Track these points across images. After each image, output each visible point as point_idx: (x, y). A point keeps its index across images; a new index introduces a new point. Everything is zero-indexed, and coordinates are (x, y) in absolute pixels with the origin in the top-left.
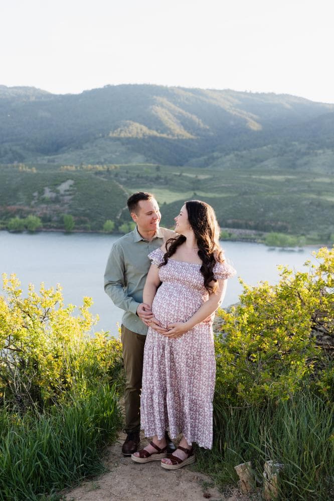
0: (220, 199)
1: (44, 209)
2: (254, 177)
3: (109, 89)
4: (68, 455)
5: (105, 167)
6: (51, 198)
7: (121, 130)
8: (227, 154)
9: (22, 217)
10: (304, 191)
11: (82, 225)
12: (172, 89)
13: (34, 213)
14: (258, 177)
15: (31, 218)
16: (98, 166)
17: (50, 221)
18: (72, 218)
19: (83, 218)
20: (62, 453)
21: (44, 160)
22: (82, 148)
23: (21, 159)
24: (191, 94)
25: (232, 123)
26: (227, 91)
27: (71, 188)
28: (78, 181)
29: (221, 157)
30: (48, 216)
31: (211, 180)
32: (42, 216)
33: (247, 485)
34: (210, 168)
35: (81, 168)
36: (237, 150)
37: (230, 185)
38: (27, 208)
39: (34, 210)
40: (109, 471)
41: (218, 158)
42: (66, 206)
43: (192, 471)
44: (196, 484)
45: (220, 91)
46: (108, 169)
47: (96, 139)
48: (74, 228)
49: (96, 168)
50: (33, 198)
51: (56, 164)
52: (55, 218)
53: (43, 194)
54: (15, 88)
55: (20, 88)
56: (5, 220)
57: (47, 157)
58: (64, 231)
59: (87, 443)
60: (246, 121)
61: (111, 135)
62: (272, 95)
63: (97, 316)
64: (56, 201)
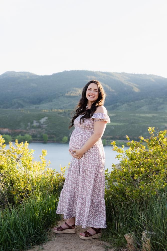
0: (120, 126)
1: (33, 131)
2: (137, 115)
3: (65, 73)
4: (26, 230)
5: (63, 110)
6: (37, 126)
7: (71, 93)
8: (123, 104)
9: (22, 135)
10: (162, 122)
11: (52, 139)
12: (96, 72)
13: (28, 133)
14: (138, 115)
15: (27, 135)
16: (59, 110)
17: (36, 137)
18: (47, 136)
19: (52, 136)
20: (22, 229)
21: (33, 107)
22: (52, 101)
23: (22, 106)
24: (105, 75)
25: (126, 89)
26: (123, 73)
27: (47, 121)
28: (50, 117)
29: (120, 105)
30: (35, 134)
31: (116, 116)
32: (32, 134)
33: (132, 247)
34: (115, 111)
35: (51, 111)
36: (129, 102)
37: (125, 119)
38: (25, 131)
39: (28, 131)
40: (50, 240)
41: (119, 106)
42: (44, 129)
43: (99, 241)
44: (101, 247)
45: (119, 73)
46: (65, 111)
47: (59, 97)
48: (48, 141)
49: (59, 111)
50: (28, 126)
51: (39, 109)
52: (38, 136)
53: (33, 124)
54: (20, 72)
55: (22, 72)
56: (14, 136)
57: (35, 106)
58: (43, 142)
59: (38, 224)
60: (132, 88)
61: (66, 95)
62: (145, 75)
63: (49, 161)
64: (39, 127)
